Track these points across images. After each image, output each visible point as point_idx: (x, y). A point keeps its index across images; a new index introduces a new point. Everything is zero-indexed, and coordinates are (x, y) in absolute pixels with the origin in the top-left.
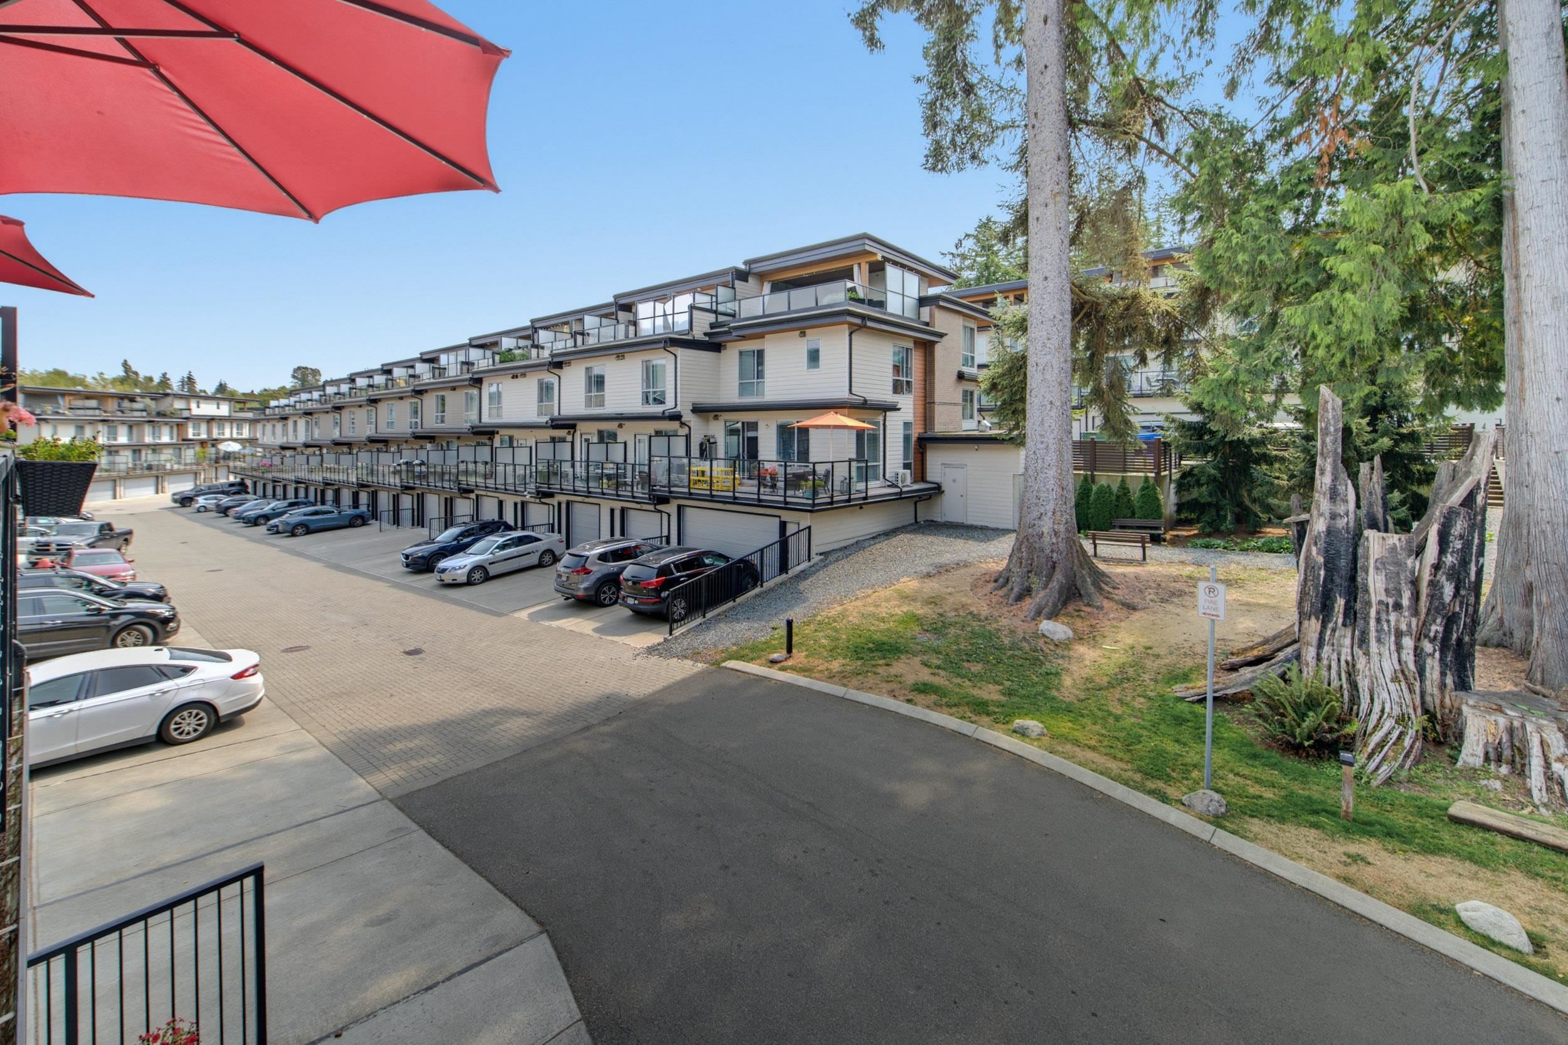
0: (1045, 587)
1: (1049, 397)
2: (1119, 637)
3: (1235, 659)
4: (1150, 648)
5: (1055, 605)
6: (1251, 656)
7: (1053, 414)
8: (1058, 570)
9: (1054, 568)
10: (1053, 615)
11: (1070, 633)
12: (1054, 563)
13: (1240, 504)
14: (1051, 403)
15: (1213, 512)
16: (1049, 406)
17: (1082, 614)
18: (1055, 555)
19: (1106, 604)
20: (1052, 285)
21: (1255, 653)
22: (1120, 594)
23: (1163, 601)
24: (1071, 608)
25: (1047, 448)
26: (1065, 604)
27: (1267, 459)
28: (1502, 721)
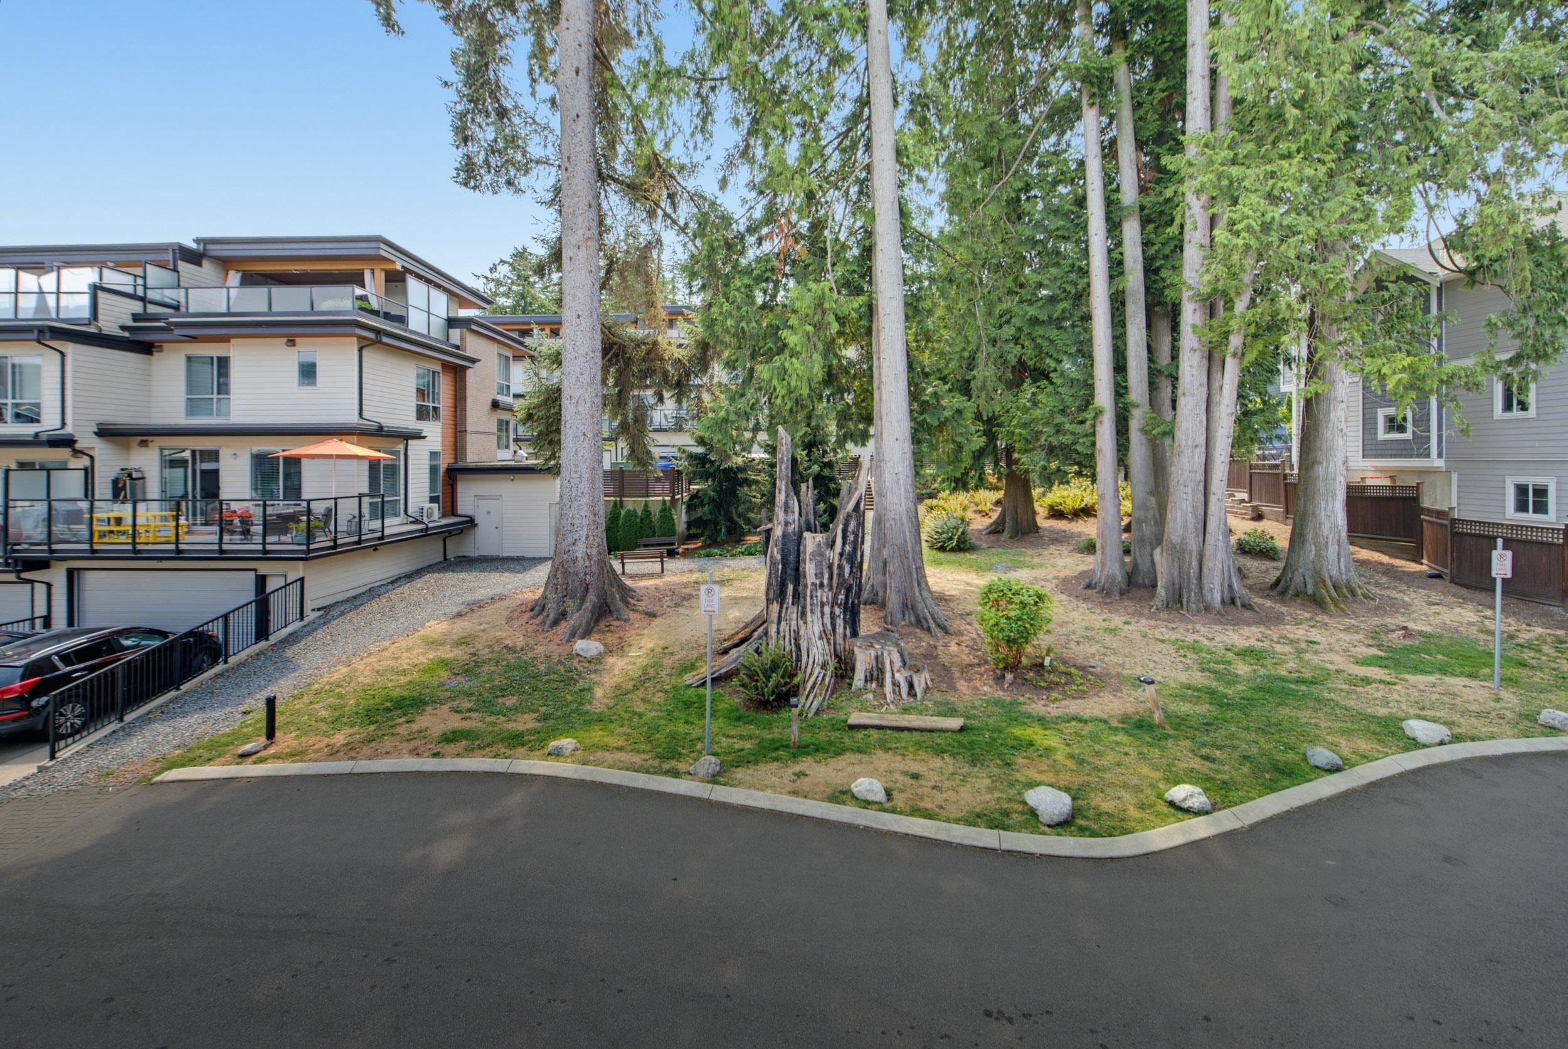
0: (579, 609)
1: (582, 429)
2: (642, 643)
3: (726, 644)
4: (667, 648)
5: (588, 624)
6: (736, 640)
7: (585, 445)
8: (590, 591)
9: (587, 589)
10: (586, 634)
11: (602, 648)
12: (588, 585)
13: (731, 519)
14: (584, 434)
15: (712, 527)
16: (582, 438)
17: (612, 628)
18: (588, 577)
19: (633, 616)
20: (584, 323)
21: (741, 636)
22: (643, 606)
23: (676, 605)
24: (602, 624)
25: (580, 477)
26: (597, 622)
27: (748, 482)
28: (873, 653)
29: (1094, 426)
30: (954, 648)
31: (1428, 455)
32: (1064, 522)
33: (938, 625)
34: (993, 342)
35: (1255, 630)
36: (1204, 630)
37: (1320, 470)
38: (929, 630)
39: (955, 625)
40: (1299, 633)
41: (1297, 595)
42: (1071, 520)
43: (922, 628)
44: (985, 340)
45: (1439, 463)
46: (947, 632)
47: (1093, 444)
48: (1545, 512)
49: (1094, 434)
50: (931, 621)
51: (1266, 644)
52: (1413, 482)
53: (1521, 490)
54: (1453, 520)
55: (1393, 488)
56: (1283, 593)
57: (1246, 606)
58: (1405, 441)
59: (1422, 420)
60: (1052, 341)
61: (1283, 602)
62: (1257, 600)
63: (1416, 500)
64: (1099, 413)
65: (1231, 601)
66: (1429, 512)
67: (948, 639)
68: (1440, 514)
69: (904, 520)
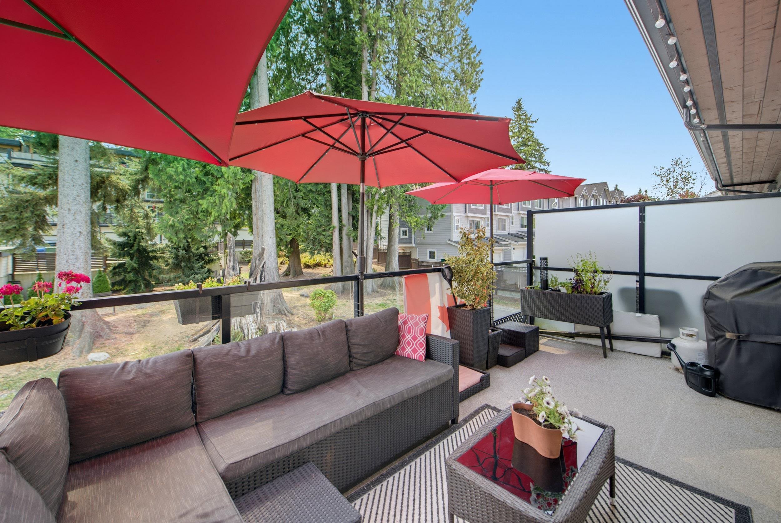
0: (80, 337)
1: (78, 229)
2: (136, 347)
3: (195, 337)
4: (155, 346)
5: (89, 345)
6: (201, 333)
7: (81, 239)
8: (86, 326)
9: (83, 325)
10: (90, 350)
11: (107, 355)
12: (83, 322)
14: (80, 232)
15: (133, 284)
16: (78, 234)
17: (106, 345)
18: (84, 318)
19: (117, 336)
20: (81, 166)
21: (204, 331)
22: (121, 328)
23: (143, 327)
24: (98, 344)
25: (77, 258)
26: (93, 343)
27: (155, 258)
28: (275, 324)
29: (332, 233)
30: (297, 319)
31: (412, 243)
32: (311, 269)
33: (288, 312)
34: (295, 198)
35: (381, 298)
36: (368, 300)
37: (393, 248)
38: (285, 315)
39: (294, 311)
40: (391, 297)
41: (388, 287)
42: (313, 269)
43: (282, 314)
44: (292, 196)
45: (414, 245)
46: (292, 314)
47: (332, 239)
48: (434, 257)
49: (332, 236)
50: (286, 312)
51: (385, 302)
52: (409, 251)
53: (430, 252)
54: (419, 262)
55: (404, 253)
56: (384, 286)
57: (377, 292)
58: (407, 239)
59: (411, 232)
60: (316, 199)
61: (385, 289)
62: (379, 290)
63: (410, 256)
64: (334, 228)
65: (373, 291)
66: (413, 259)
67: (293, 317)
68: (416, 260)
69: (274, 271)
